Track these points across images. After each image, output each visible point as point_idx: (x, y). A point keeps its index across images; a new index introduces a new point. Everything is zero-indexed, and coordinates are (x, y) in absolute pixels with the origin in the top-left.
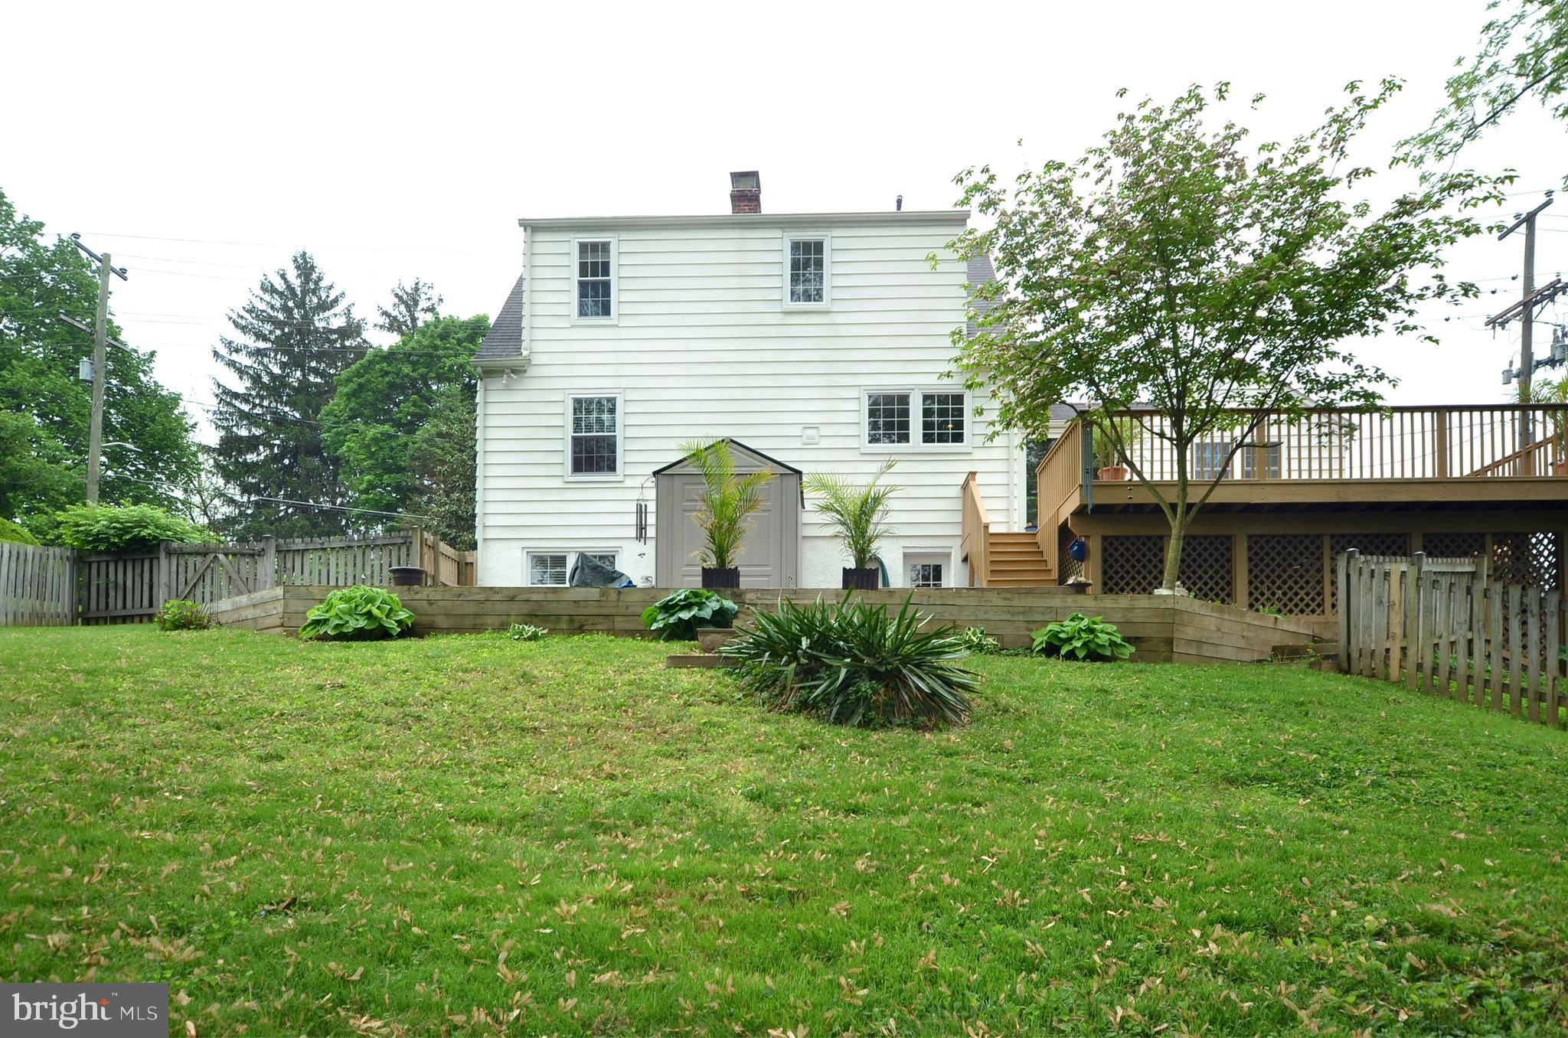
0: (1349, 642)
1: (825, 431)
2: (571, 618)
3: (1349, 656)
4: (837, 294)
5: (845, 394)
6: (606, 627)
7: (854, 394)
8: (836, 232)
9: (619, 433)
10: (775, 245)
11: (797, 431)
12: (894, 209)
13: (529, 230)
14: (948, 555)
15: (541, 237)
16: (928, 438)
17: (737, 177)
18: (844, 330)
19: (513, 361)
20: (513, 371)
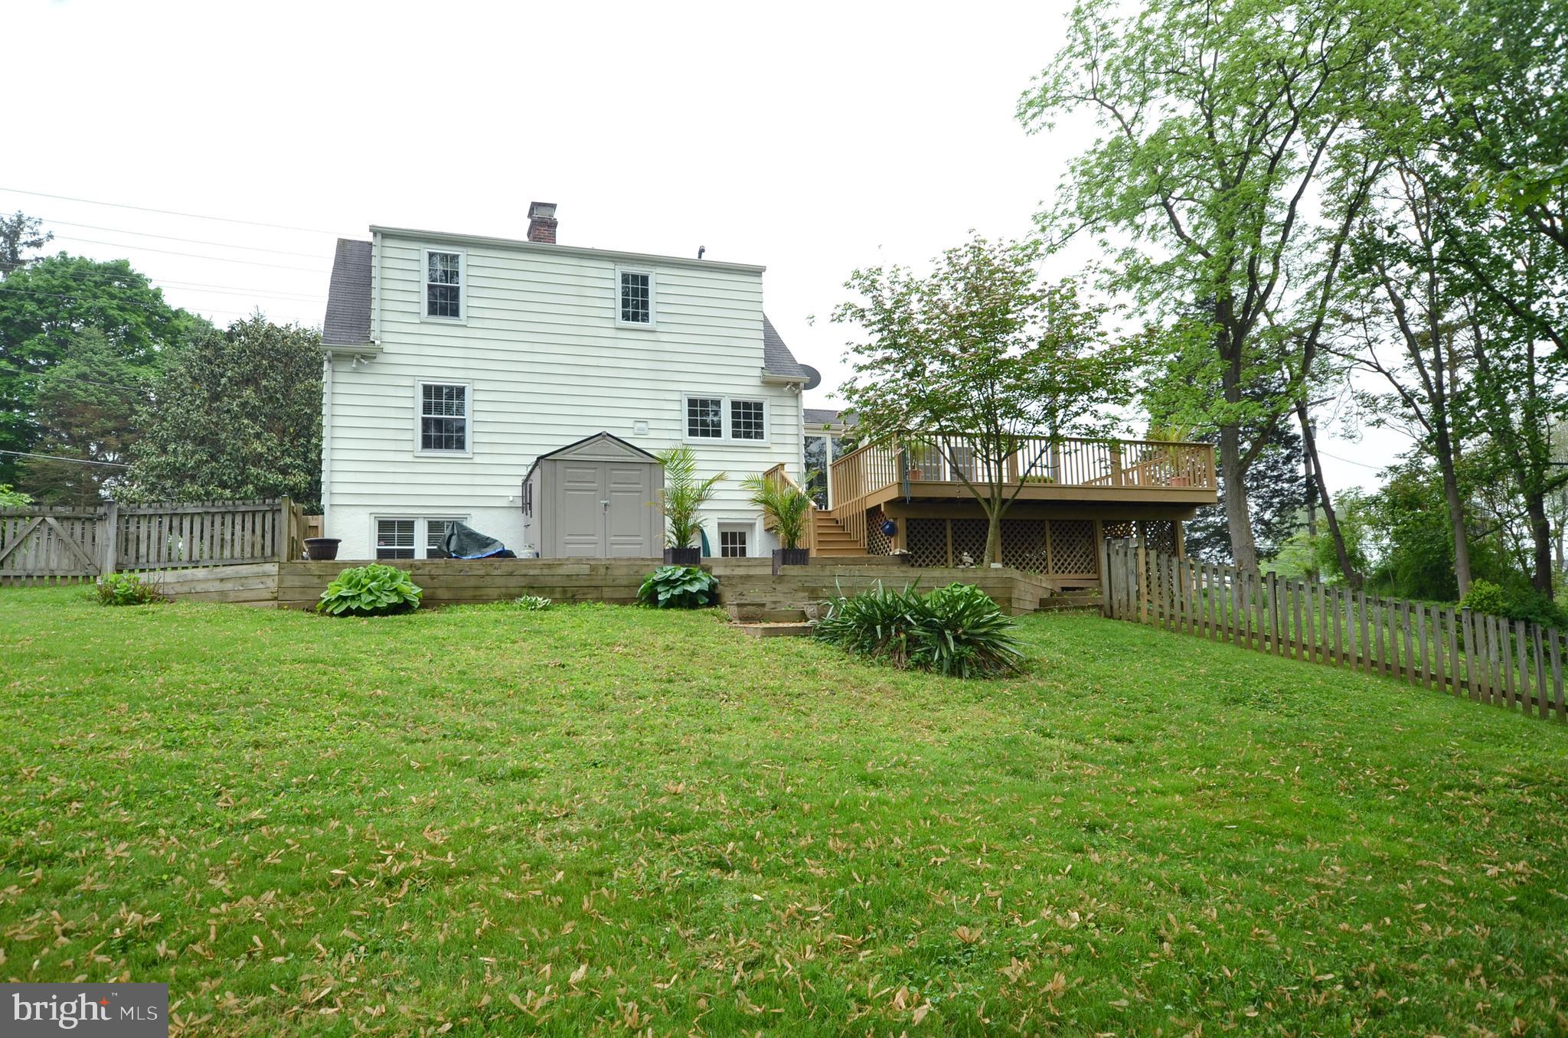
0: (1111, 598)
1: (652, 424)
2: (564, 590)
3: (1111, 607)
4: (661, 318)
5: (669, 396)
6: (595, 596)
7: (676, 396)
8: (660, 270)
9: (468, 415)
10: (609, 274)
11: (630, 423)
12: (696, 257)
13: (379, 236)
14: (752, 526)
15: (389, 243)
16: (735, 435)
17: (535, 206)
18: (667, 347)
19: (364, 348)
20: (363, 357)
